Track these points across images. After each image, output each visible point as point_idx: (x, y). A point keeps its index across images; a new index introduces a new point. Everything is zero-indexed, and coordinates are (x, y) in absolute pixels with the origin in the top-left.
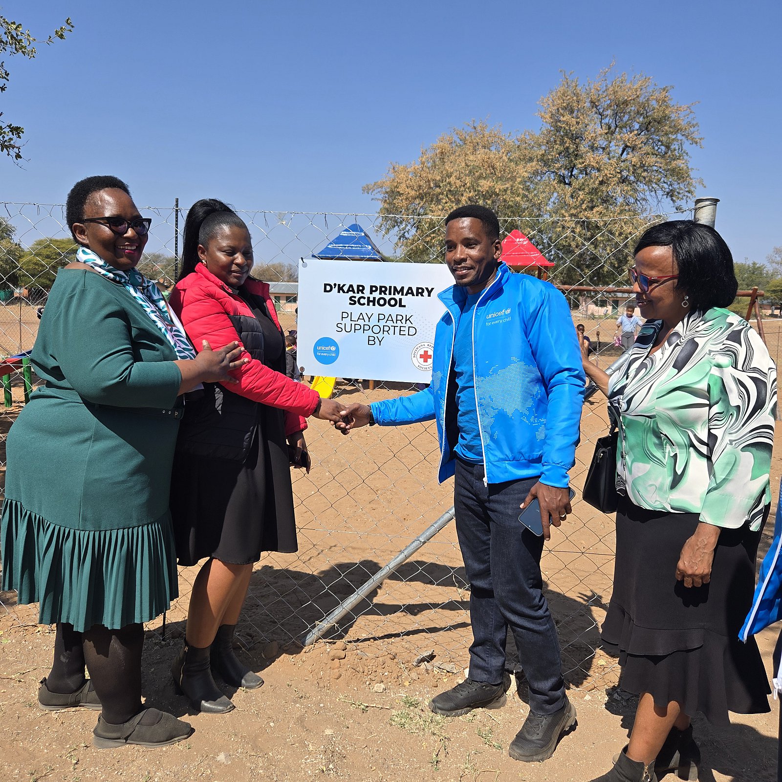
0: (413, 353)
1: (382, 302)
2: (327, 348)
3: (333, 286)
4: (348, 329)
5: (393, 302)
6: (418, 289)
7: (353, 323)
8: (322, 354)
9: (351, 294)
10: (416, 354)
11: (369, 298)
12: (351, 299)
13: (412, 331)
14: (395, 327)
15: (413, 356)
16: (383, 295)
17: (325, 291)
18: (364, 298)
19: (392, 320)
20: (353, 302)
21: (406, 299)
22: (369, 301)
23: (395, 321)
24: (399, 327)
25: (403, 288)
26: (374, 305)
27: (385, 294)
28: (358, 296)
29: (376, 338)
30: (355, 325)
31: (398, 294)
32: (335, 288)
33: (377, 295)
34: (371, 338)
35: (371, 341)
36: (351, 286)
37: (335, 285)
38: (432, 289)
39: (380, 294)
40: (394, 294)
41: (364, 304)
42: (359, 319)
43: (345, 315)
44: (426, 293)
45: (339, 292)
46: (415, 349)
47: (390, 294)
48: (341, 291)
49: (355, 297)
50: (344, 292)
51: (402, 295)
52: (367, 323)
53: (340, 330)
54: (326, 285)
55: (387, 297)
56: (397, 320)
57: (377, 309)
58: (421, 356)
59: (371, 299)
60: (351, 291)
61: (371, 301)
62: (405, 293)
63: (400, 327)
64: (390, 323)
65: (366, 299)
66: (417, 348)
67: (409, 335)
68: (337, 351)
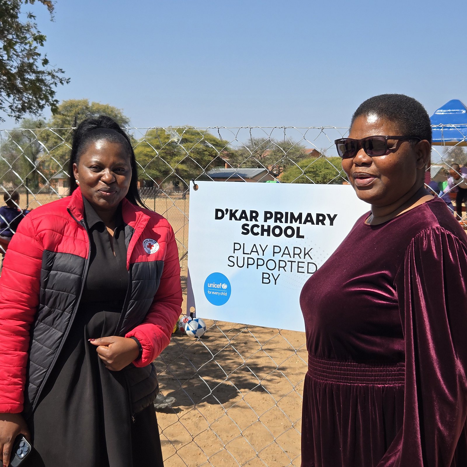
1: (277, 231)
2: (219, 286)
3: (225, 212)
4: (240, 264)
5: (289, 232)
6: (318, 215)
7: (246, 256)
8: (213, 293)
9: (243, 221)
11: (263, 226)
12: (243, 227)
13: (312, 268)
14: (292, 262)
16: (278, 223)
17: (217, 218)
18: (258, 226)
19: (289, 254)
20: (245, 231)
21: (305, 228)
22: (263, 230)
23: (292, 255)
25: (300, 215)
26: (269, 235)
27: (281, 222)
28: (251, 223)
29: (271, 275)
30: (248, 258)
31: (296, 222)
34: (266, 276)
35: (265, 279)
36: (244, 212)
37: (227, 210)
38: (335, 216)
39: (276, 221)
40: (291, 222)
42: (252, 251)
43: (237, 247)
44: (327, 221)
45: (231, 219)
47: (286, 222)
49: (248, 225)
50: (236, 219)
51: (300, 223)
52: (261, 256)
53: (232, 264)
54: (217, 211)
55: (284, 226)
57: (270, 241)
59: (266, 228)
60: (243, 218)
62: (303, 221)
63: (299, 262)
64: (286, 258)
65: (260, 228)
67: (308, 273)
68: (229, 290)
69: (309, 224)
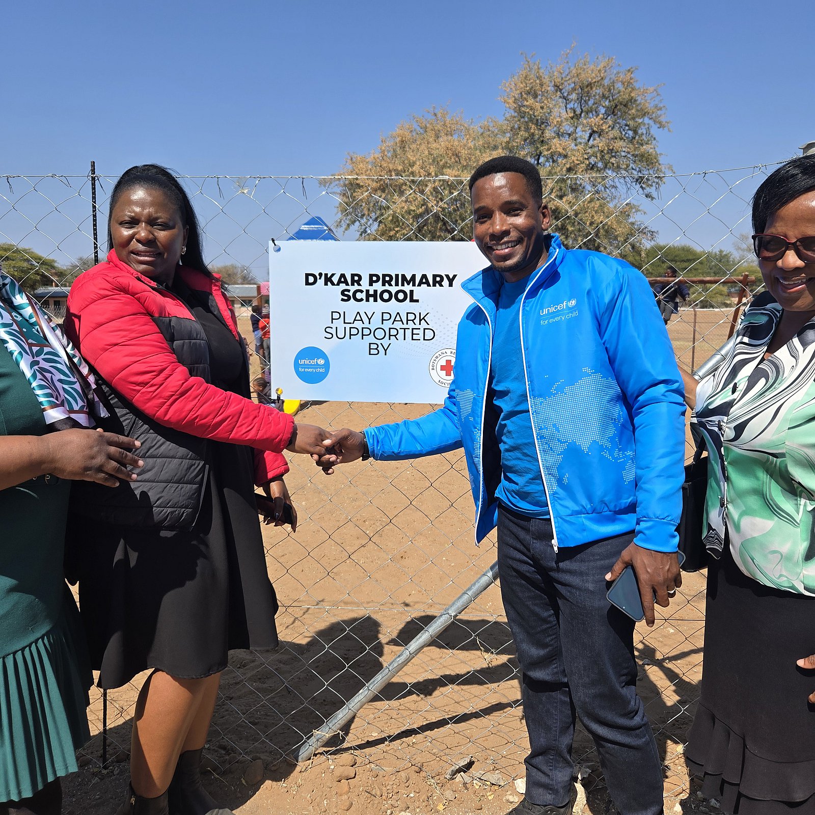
0: (431, 364)
1: (386, 296)
2: (313, 362)
3: (318, 277)
4: (341, 335)
5: (401, 296)
6: (435, 276)
7: (348, 326)
8: (307, 370)
9: (343, 286)
10: (435, 365)
11: (368, 291)
12: (343, 293)
13: (429, 334)
14: (405, 329)
15: (431, 367)
16: (387, 287)
17: (307, 283)
18: (361, 291)
19: (401, 321)
20: (346, 298)
21: (420, 292)
22: (368, 296)
23: (405, 322)
24: (411, 330)
25: (414, 276)
26: (375, 300)
27: (390, 285)
28: (353, 289)
29: (380, 345)
30: (350, 328)
31: (408, 284)
32: (320, 278)
33: (378, 287)
34: (373, 346)
35: (372, 350)
36: (343, 276)
37: (320, 274)
38: (455, 276)
39: (384, 285)
40: (403, 285)
41: (361, 300)
42: (355, 320)
43: (336, 316)
44: (446, 282)
45: (326, 284)
46: (434, 358)
47: (397, 284)
48: (329, 283)
49: (349, 291)
50: (333, 284)
51: (414, 285)
52: (366, 325)
53: (330, 336)
54: (307, 275)
55: (394, 289)
56: (407, 320)
57: (380, 306)
58: (443, 368)
59: (371, 292)
60: (342, 282)
61: (371, 296)
62: (417, 282)
63: (413, 329)
64: (398, 325)
65: (364, 293)
66: (437, 357)
67: (424, 339)
68: (327, 365)
69: (424, 286)
